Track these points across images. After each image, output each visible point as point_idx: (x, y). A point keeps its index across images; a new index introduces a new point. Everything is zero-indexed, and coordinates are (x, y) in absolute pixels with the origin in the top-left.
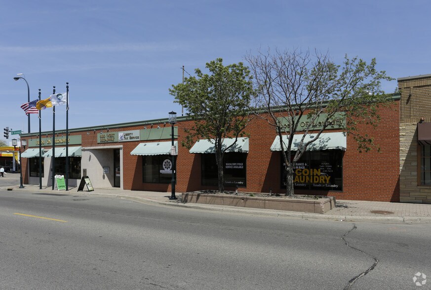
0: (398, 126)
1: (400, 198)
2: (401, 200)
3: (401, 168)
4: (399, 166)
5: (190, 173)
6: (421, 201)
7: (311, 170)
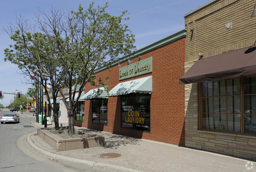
0: (184, 65)
1: (186, 142)
2: (186, 145)
3: (186, 110)
4: (184, 108)
5: (88, 114)
6: (200, 147)
7: (135, 111)
